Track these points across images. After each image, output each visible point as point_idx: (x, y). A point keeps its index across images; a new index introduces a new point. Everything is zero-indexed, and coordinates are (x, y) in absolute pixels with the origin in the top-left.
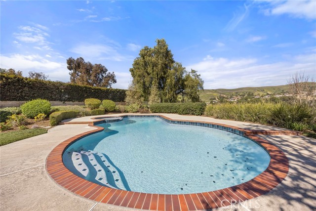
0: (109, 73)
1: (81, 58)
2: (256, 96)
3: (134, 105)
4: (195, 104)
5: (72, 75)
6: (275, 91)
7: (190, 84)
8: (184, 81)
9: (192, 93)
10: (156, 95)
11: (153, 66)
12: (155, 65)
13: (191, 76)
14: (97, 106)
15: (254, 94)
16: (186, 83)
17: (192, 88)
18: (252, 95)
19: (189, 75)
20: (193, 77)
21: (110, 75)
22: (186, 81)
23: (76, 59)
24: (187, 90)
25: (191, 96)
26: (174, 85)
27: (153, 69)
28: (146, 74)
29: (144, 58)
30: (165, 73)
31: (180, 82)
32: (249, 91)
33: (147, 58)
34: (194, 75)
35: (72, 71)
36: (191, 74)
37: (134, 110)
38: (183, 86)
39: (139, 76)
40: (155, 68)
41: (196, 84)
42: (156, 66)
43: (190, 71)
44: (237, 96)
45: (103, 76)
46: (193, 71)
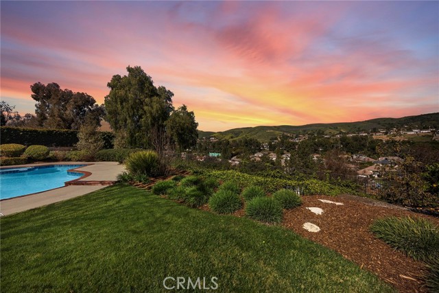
2: (326, 135)
5: (38, 107)
6: (349, 128)
15: (325, 133)
18: (323, 133)
32: (320, 128)
44: (304, 135)
45: (90, 109)
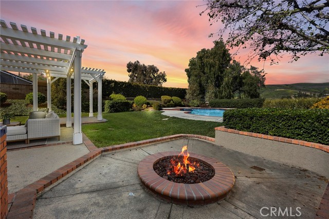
0: (161, 73)
1: (138, 61)
3: (195, 101)
4: (254, 100)
5: (131, 76)
7: (249, 82)
8: (242, 78)
9: (251, 90)
10: (213, 93)
11: (211, 67)
12: (212, 66)
13: (250, 73)
14: (169, 101)
16: (244, 81)
17: (251, 85)
19: (248, 72)
20: (253, 75)
21: (161, 75)
22: (244, 78)
23: (133, 63)
24: (246, 88)
25: (250, 93)
26: (232, 83)
27: (210, 69)
28: (202, 74)
29: (201, 60)
30: (222, 72)
31: (238, 80)
33: (205, 60)
34: (254, 72)
35: (131, 73)
36: (250, 71)
37: (195, 105)
38: (241, 84)
39: (196, 76)
40: (212, 69)
41: (256, 82)
42: (214, 67)
43: (250, 68)
45: (154, 76)
46: (253, 68)
